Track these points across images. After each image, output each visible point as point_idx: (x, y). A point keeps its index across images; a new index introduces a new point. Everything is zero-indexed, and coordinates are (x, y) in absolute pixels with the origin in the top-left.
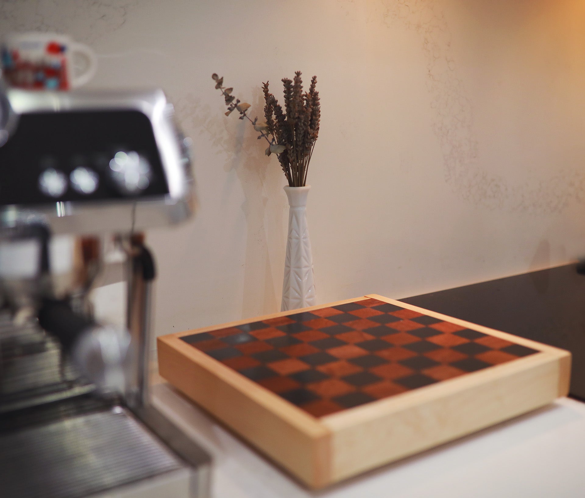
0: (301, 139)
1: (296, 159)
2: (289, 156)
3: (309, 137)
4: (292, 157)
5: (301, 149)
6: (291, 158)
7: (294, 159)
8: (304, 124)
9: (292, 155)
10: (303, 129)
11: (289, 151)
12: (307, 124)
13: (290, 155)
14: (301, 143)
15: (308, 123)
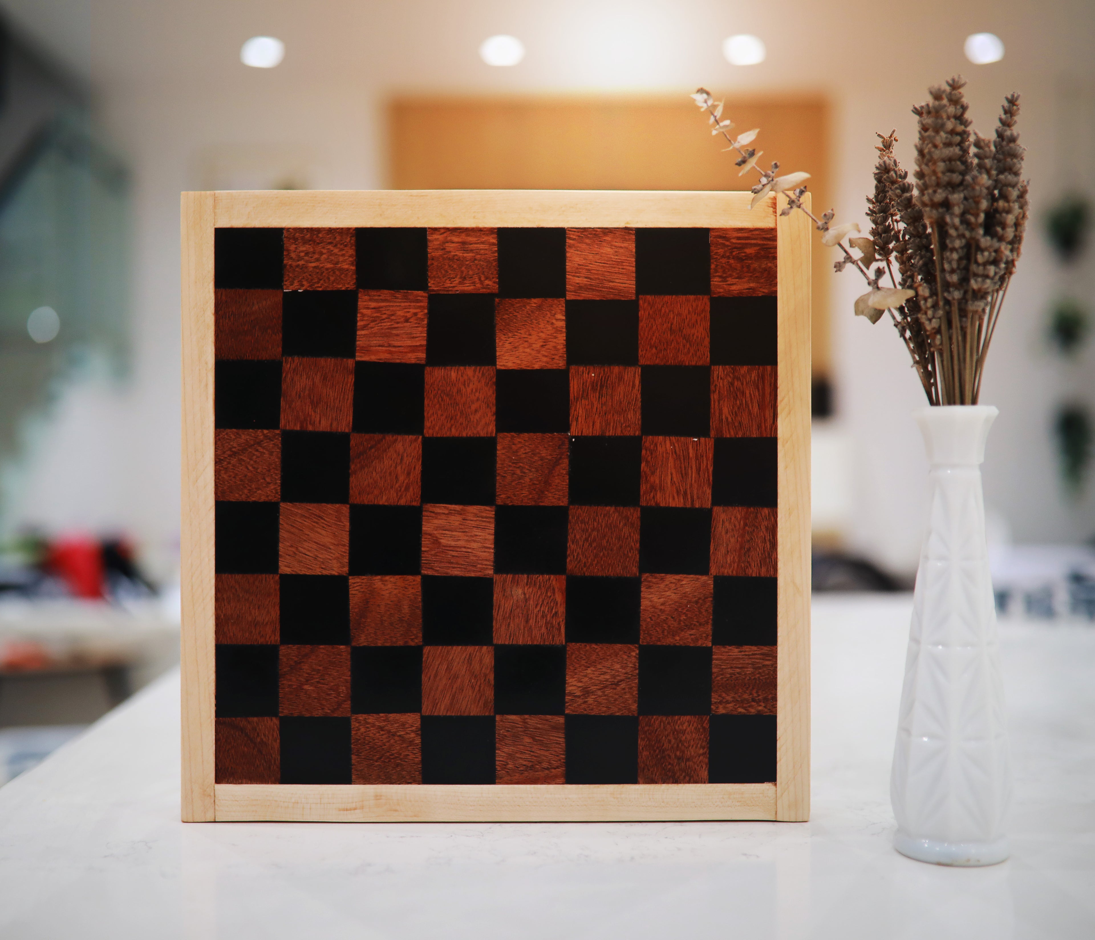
0: (955, 265)
1: (944, 328)
2: (924, 316)
3: (980, 259)
4: (930, 320)
5: (957, 295)
6: (927, 323)
7: (940, 327)
8: (965, 222)
9: (930, 313)
10: (963, 236)
11: (922, 302)
12: (972, 219)
13: (926, 313)
14: (954, 278)
15: (977, 216)
